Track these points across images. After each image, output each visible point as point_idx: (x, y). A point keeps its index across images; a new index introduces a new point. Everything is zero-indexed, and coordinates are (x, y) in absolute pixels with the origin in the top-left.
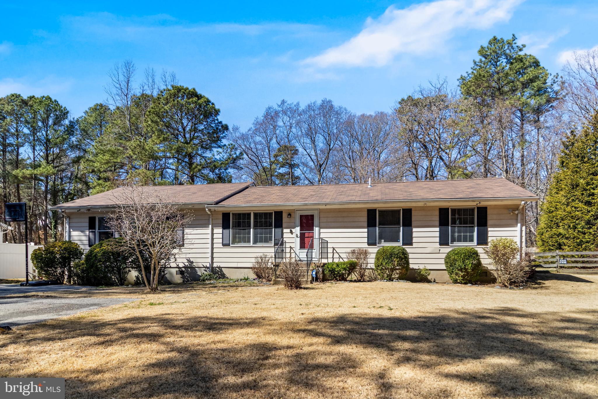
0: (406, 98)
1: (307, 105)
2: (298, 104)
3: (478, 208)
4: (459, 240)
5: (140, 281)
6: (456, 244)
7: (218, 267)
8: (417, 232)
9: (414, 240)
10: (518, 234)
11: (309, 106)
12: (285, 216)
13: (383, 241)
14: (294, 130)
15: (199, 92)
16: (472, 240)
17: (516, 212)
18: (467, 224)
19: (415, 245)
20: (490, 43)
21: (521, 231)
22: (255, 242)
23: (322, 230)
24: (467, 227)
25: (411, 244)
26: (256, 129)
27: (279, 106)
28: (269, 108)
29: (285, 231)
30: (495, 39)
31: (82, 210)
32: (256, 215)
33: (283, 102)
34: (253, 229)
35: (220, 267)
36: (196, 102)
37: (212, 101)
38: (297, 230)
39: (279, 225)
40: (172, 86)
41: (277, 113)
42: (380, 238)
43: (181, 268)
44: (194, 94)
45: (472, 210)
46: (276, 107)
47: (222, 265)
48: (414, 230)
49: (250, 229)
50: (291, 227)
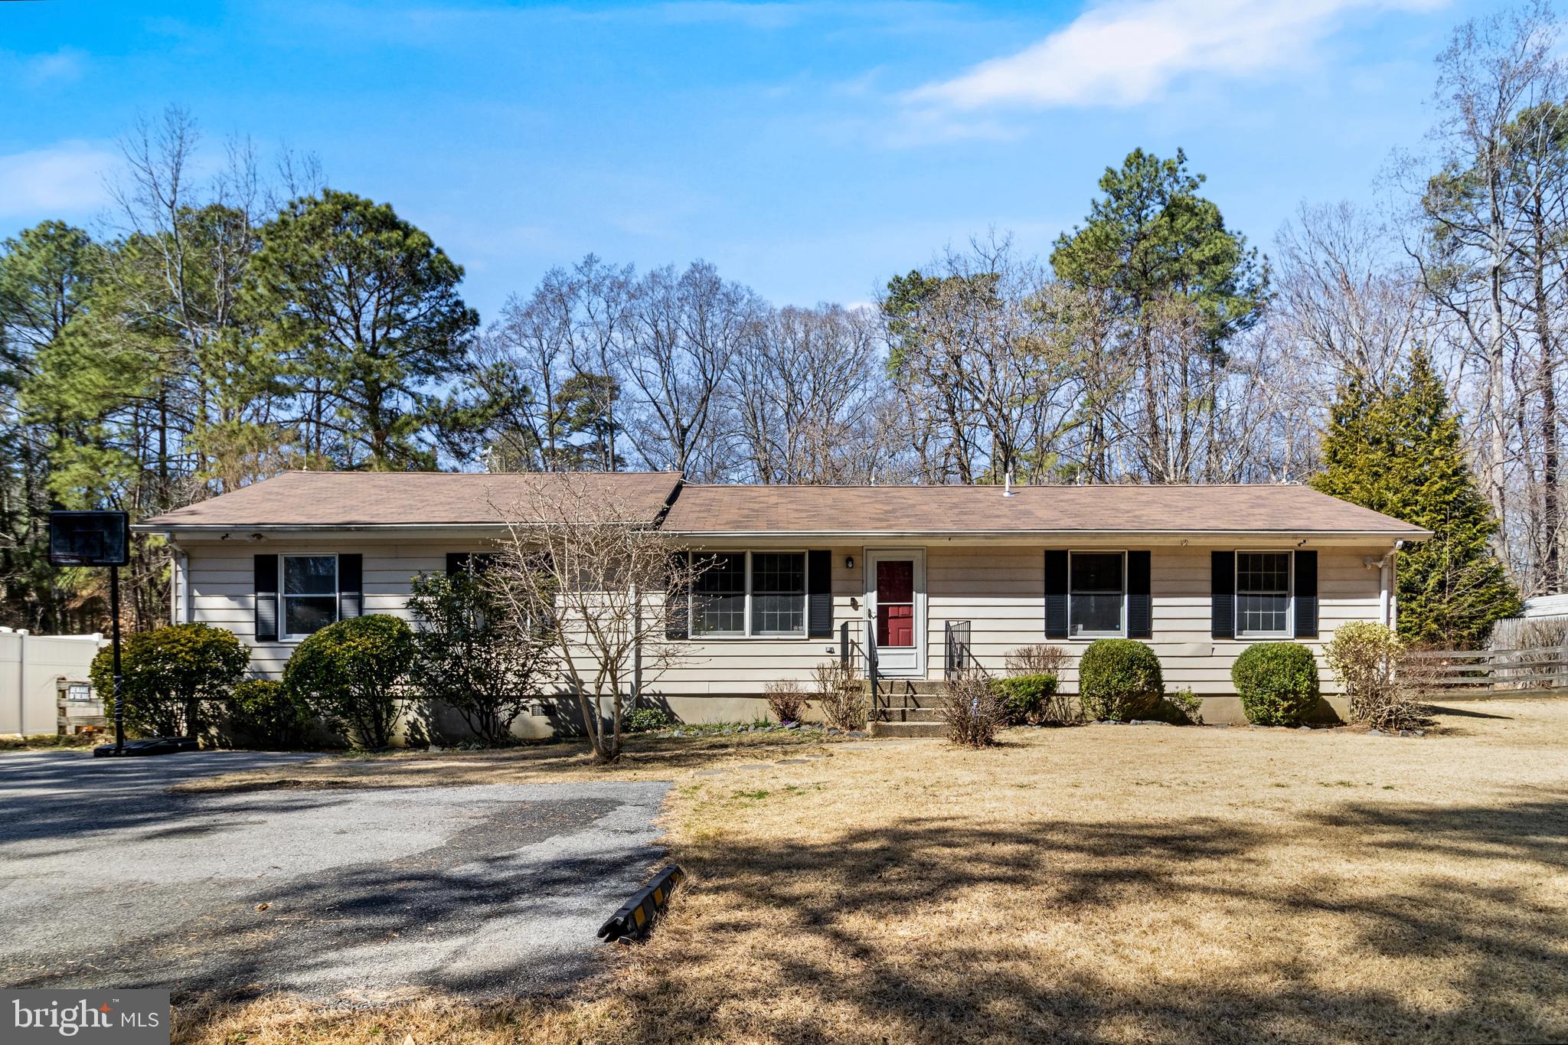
0: (905, 277)
1: (648, 272)
2: (630, 270)
3: (1297, 553)
4: (1254, 627)
5: (422, 734)
6: (1248, 634)
7: (654, 695)
8: (1162, 608)
9: (1156, 625)
10: (1381, 613)
11: (653, 275)
12: (837, 563)
13: (1080, 626)
14: (616, 335)
15: (402, 214)
16: (1281, 626)
17: (1380, 565)
18: (1272, 589)
19: (1156, 637)
20: (1129, 163)
21: (1389, 606)
22: (757, 628)
23: (933, 601)
24: (1271, 596)
25: (1148, 634)
26: (512, 328)
27: (579, 270)
28: (555, 274)
29: (837, 600)
30: (1139, 154)
31: (233, 537)
32: (758, 558)
33: (590, 260)
34: (753, 595)
35: (660, 694)
36: (398, 243)
37: (437, 245)
38: (870, 601)
39: (822, 586)
40: (327, 193)
41: (573, 289)
42: (1075, 621)
43: (547, 697)
44: (387, 221)
45: (1284, 557)
46: (571, 273)
47: (666, 689)
48: (1155, 601)
49: (744, 595)
50: (854, 592)
